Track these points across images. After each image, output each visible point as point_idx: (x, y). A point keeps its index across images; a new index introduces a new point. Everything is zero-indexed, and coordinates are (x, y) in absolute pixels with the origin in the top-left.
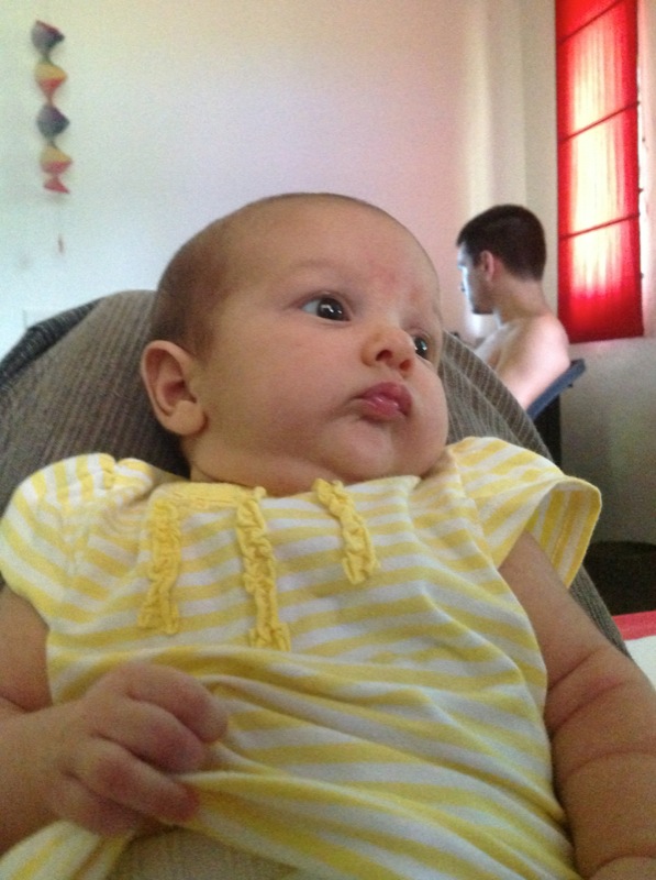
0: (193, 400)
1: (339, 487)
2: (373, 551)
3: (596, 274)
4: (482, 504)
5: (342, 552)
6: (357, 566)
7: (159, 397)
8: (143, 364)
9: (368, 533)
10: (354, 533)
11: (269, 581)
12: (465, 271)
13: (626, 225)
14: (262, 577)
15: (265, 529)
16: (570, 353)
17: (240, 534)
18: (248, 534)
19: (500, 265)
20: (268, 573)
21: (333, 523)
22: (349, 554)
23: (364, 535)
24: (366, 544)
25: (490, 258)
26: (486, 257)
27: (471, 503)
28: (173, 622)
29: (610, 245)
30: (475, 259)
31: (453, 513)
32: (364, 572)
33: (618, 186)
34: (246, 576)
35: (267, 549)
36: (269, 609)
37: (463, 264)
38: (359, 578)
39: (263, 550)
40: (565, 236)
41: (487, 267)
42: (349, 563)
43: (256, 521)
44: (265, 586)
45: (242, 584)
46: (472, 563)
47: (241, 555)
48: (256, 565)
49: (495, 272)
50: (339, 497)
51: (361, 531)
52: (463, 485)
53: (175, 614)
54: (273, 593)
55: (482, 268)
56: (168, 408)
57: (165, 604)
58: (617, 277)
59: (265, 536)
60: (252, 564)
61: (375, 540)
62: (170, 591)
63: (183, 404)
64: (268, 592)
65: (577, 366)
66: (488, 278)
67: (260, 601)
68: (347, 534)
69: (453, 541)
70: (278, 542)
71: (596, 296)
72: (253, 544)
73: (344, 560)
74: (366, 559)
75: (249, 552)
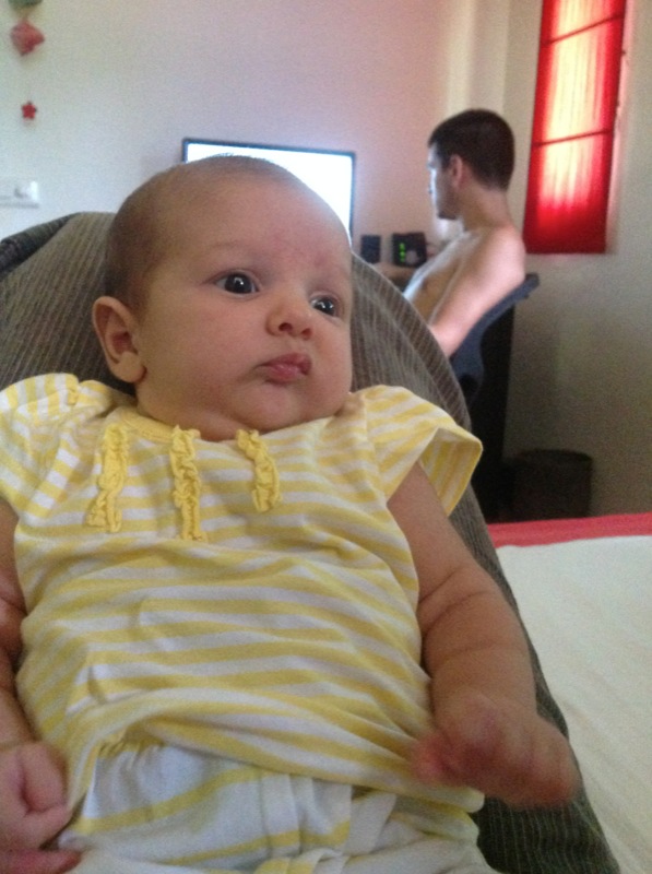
0: (135, 352)
1: (255, 435)
2: (278, 486)
3: (565, 184)
4: (379, 448)
5: (253, 485)
6: (264, 498)
7: (109, 347)
8: (94, 316)
9: (276, 471)
10: (265, 469)
11: (195, 499)
12: (434, 173)
13: (600, 139)
14: (189, 494)
15: (194, 456)
16: (526, 264)
17: (173, 458)
18: (180, 459)
19: (468, 171)
20: (193, 492)
21: (249, 463)
22: (258, 487)
23: (272, 471)
24: (274, 478)
25: (459, 163)
26: (455, 161)
27: (371, 448)
28: (117, 523)
29: (582, 157)
30: (445, 163)
31: (355, 454)
32: (269, 503)
33: (596, 100)
34: (175, 493)
35: (195, 473)
36: (193, 521)
37: (432, 165)
38: (264, 507)
39: (190, 473)
40: (538, 144)
41: (455, 172)
42: (258, 496)
43: (188, 450)
44: (190, 501)
45: (171, 499)
46: (365, 496)
47: (172, 476)
48: (185, 485)
49: (464, 177)
50: (254, 443)
51: (270, 468)
52: (368, 430)
53: (119, 518)
54: (197, 509)
55: (451, 172)
56: (116, 356)
57: (111, 510)
58: (585, 192)
59: (192, 461)
60: (181, 483)
61: (283, 476)
62: (116, 498)
63: (127, 355)
64: (193, 507)
65: (531, 280)
66: (455, 184)
67: (186, 514)
68: (258, 470)
69: (352, 478)
70: (204, 469)
71: (563, 207)
72: (182, 467)
73: (254, 492)
74: (272, 492)
75: (179, 474)
